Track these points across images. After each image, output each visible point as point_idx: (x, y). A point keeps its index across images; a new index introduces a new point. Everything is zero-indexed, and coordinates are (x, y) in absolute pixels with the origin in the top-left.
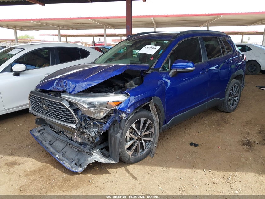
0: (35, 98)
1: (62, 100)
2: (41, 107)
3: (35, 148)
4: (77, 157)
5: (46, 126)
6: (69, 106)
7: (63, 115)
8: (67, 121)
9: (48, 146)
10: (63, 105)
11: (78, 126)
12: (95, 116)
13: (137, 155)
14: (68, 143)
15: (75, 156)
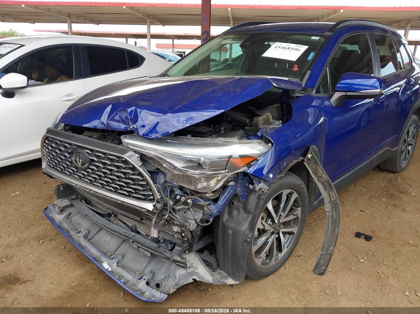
0: (57, 144)
1: (124, 152)
2: (71, 162)
3: (54, 243)
4: (149, 269)
5: (76, 200)
6: (140, 163)
7: (125, 183)
8: (134, 195)
9: (84, 242)
10: (126, 162)
11: (159, 206)
12: (199, 186)
13: (270, 262)
14: (130, 238)
15: (144, 265)
